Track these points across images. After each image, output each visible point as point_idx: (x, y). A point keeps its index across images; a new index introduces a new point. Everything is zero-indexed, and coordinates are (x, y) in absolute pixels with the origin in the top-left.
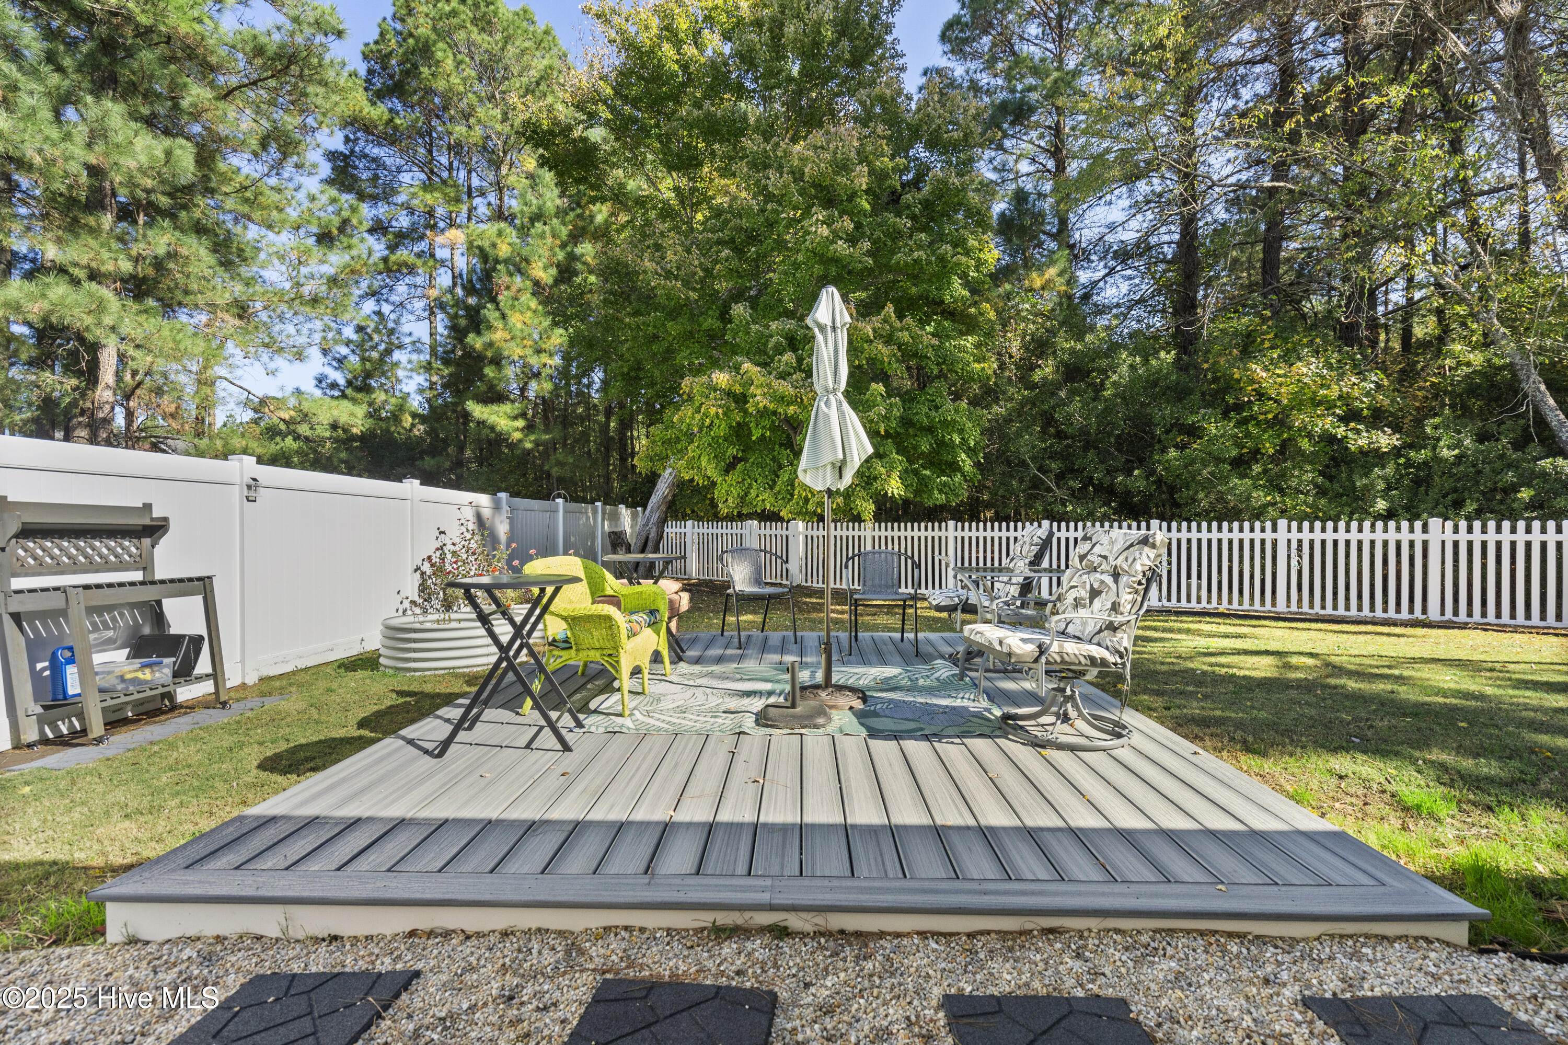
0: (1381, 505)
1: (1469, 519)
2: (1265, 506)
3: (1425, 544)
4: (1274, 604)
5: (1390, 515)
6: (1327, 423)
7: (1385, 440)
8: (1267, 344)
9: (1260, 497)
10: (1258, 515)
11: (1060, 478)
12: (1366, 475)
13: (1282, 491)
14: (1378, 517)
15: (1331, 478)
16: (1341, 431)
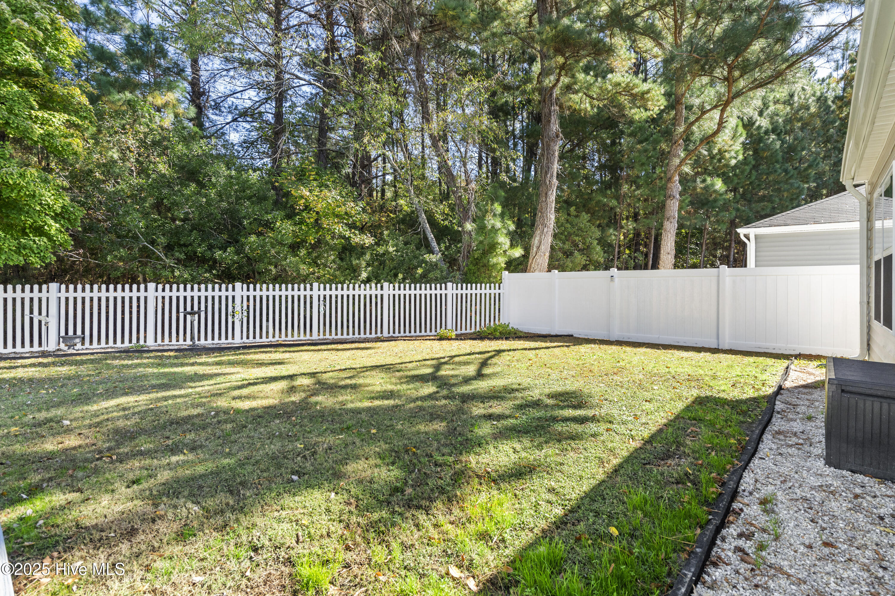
0: (364, 275)
1: (400, 283)
2: (308, 275)
3: (382, 295)
4: (311, 335)
5: (368, 280)
6: (339, 228)
7: (368, 240)
8: (312, 178)
9: (304, 269)
10: (304, 279)
11: (169, 248)
12: (359, 259)
13: (318, 266)
14: (363, 282)
15: (341, 259)
16: (347, 234)
